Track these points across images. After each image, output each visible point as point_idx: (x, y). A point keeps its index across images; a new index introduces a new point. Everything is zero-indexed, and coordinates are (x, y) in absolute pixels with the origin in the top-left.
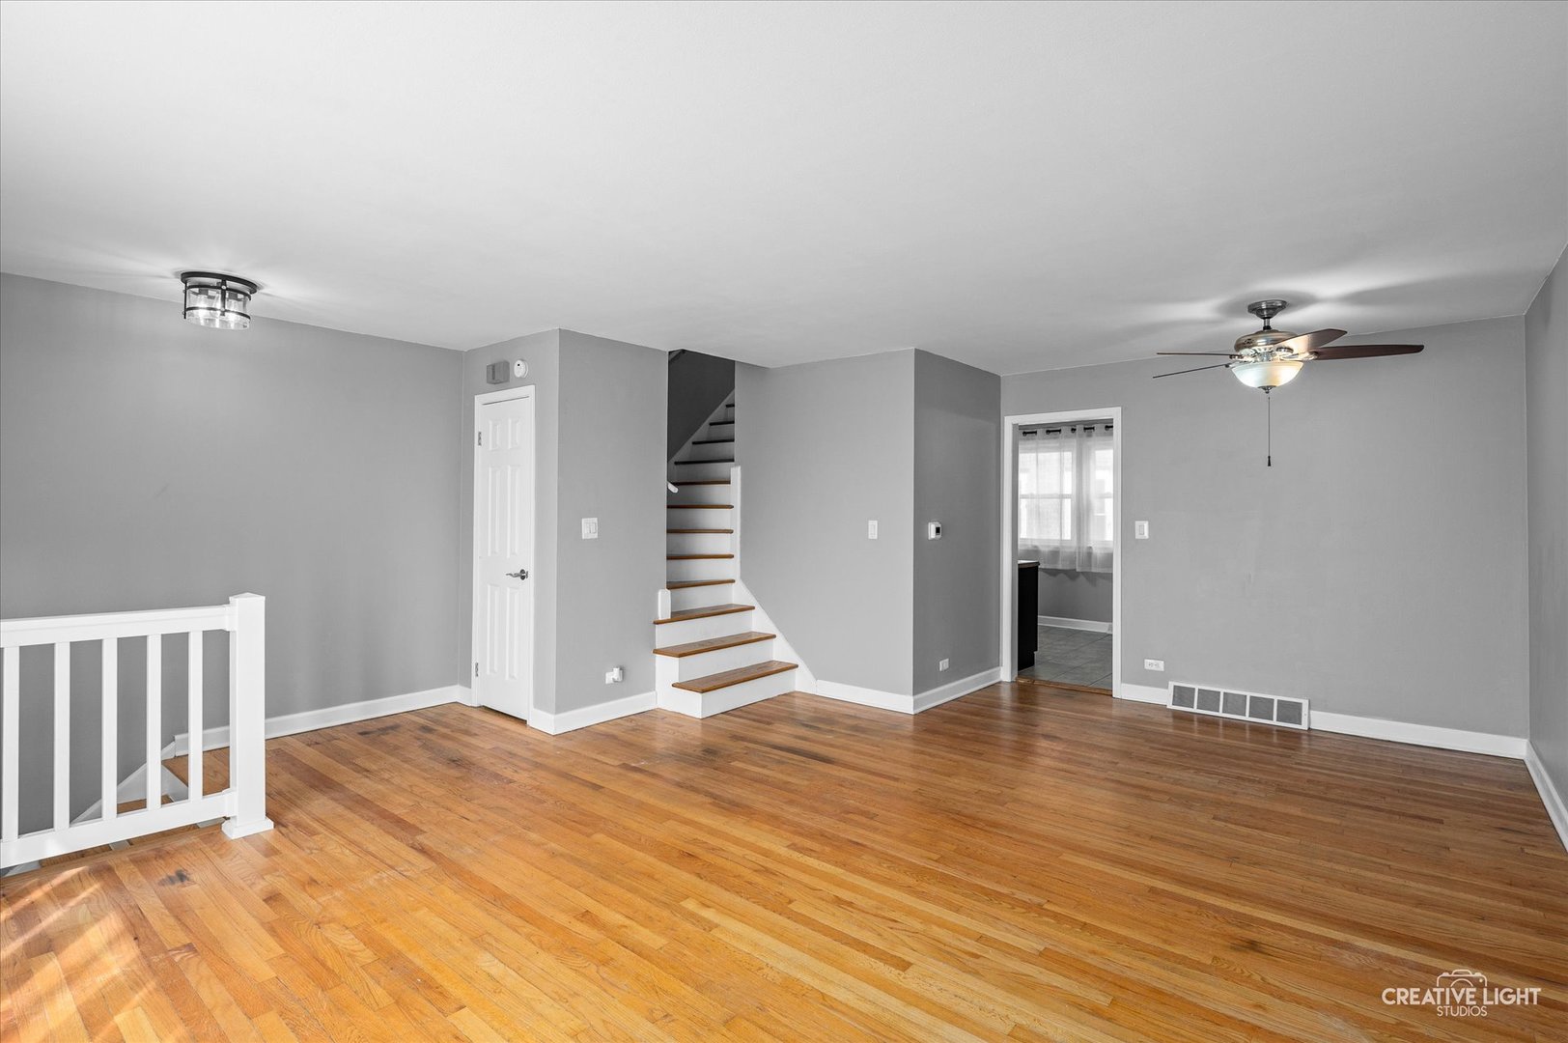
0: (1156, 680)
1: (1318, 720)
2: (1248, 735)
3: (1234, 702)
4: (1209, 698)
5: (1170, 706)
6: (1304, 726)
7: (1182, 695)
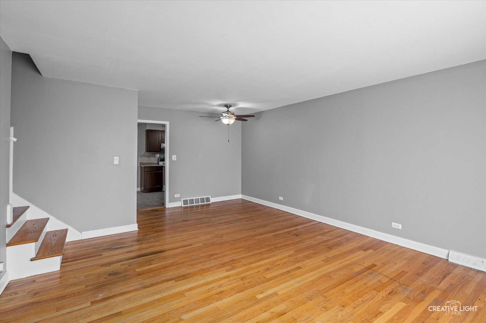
0: (178, 200)
1: (213, 200)
2: (200, 208)
3: (197, 201)
4: (192, 201)
5: (183, 206)
6: (211, 202)
7: (185, 202)
